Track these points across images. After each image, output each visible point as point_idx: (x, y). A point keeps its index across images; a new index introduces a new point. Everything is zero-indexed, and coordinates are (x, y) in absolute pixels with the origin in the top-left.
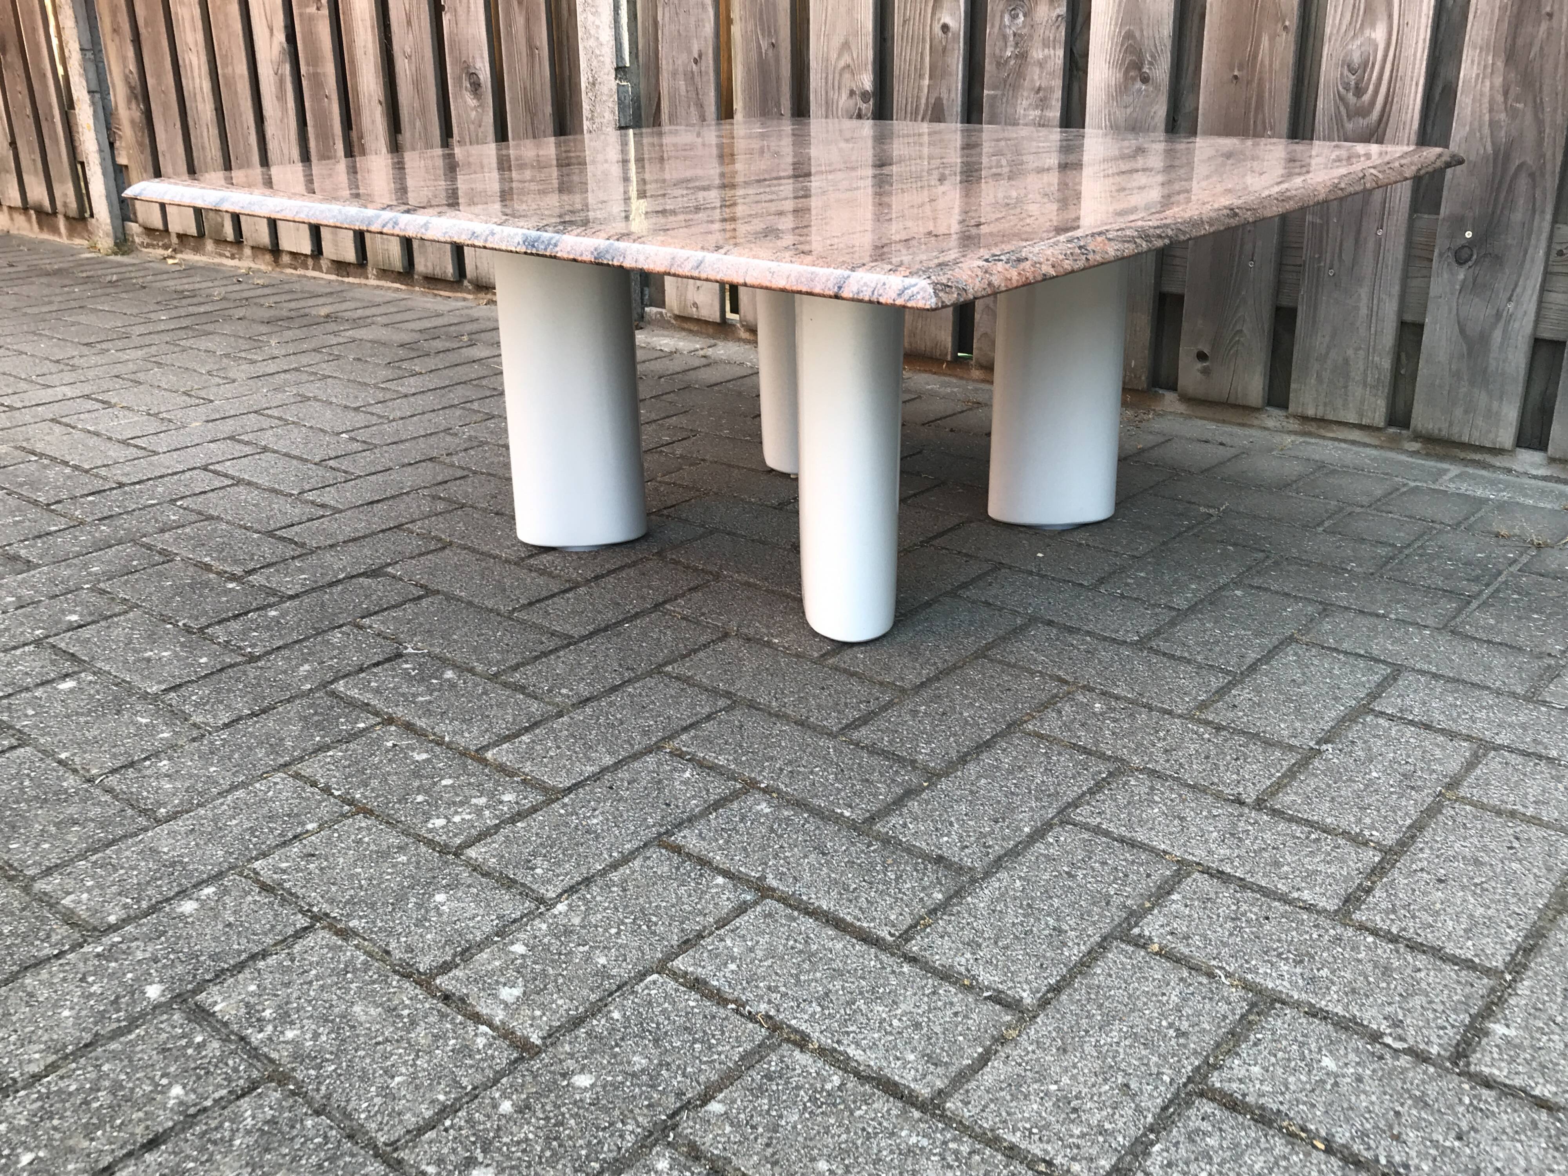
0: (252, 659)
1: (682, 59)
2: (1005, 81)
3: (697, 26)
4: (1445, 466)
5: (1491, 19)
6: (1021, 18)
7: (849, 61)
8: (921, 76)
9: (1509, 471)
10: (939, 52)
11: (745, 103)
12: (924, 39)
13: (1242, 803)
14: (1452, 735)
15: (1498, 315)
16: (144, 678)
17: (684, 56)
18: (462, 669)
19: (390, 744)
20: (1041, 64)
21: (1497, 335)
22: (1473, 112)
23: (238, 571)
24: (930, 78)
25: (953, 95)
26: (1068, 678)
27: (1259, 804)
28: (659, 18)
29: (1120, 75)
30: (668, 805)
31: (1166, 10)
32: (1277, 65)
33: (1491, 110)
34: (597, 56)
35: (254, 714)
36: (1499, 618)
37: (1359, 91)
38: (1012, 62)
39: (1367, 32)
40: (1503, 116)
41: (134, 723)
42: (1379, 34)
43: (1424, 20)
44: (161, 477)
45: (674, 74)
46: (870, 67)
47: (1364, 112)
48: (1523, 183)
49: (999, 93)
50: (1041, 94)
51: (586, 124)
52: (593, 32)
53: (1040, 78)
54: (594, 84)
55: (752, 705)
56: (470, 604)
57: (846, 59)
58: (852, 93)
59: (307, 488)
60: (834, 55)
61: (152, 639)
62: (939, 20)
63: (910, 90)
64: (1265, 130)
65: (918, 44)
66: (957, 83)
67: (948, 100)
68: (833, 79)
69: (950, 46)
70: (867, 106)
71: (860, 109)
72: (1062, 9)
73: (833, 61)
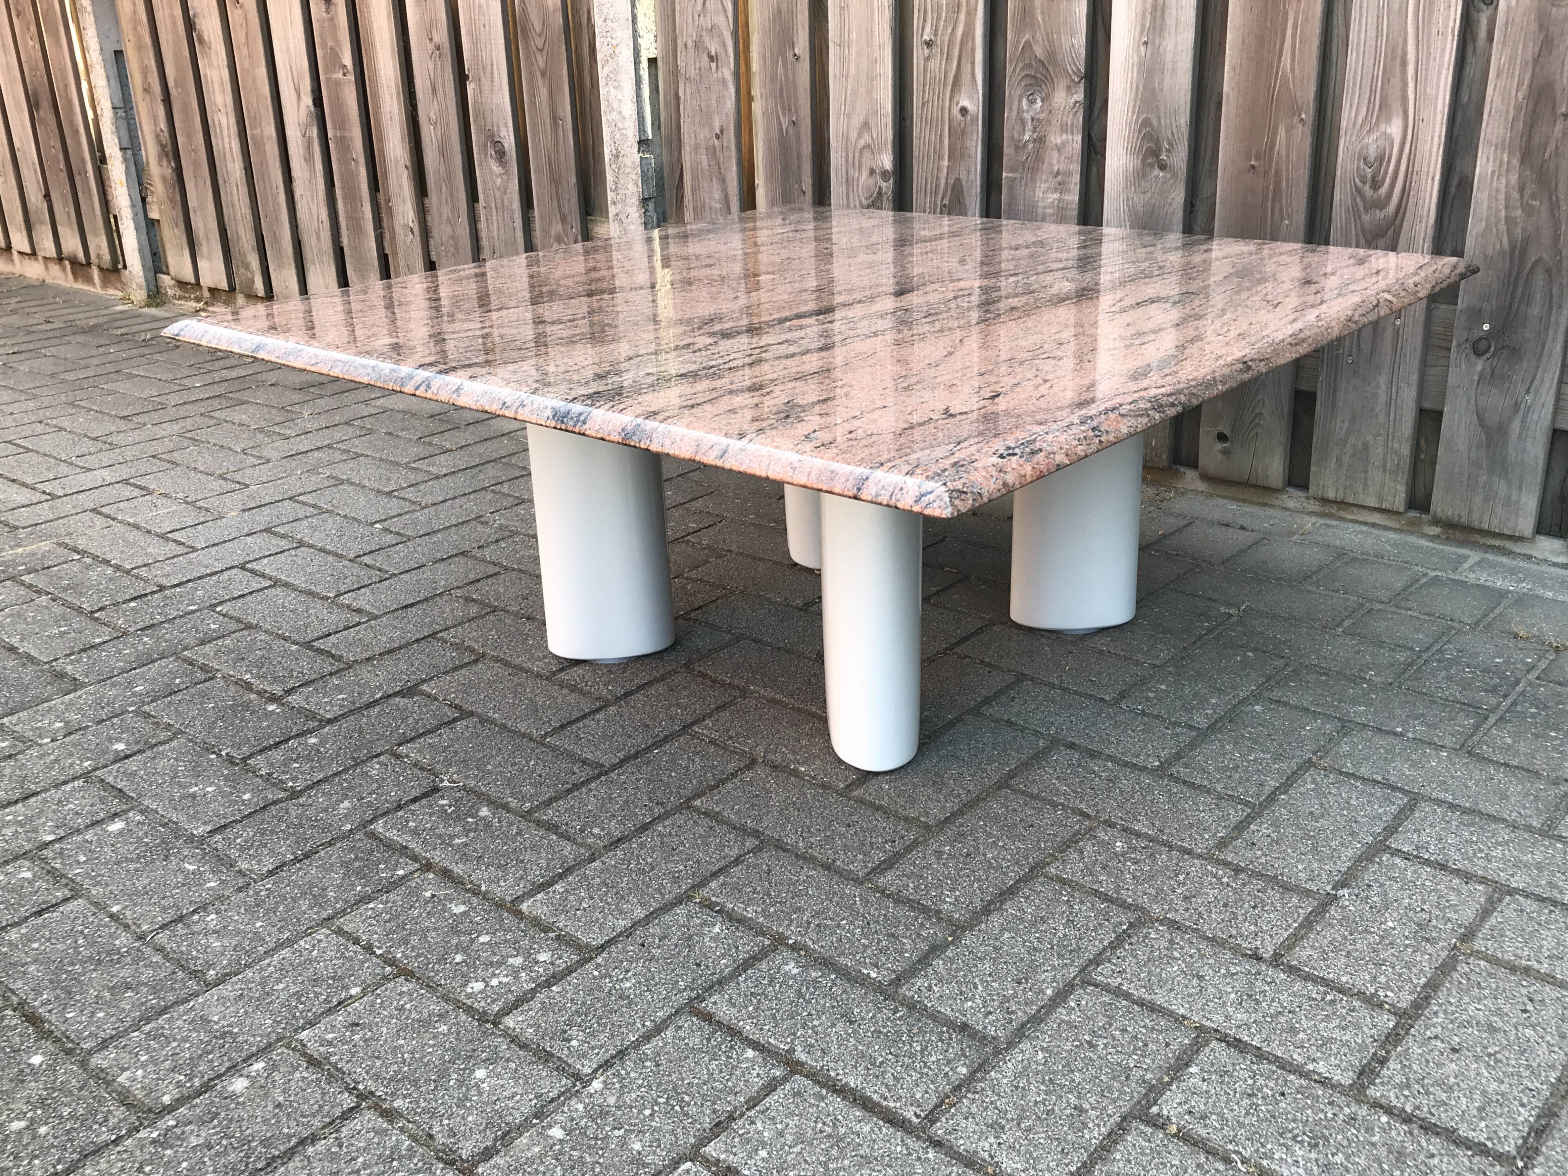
0: (294, 794)
1: (704, 134)
2: (1024, 164)
3: (718, 102)
4: (1465, 551)
5: (1506, 119)
6: (1039, 103)
7: (869, 141)
8: (941, 157)
9: (1529, 557)
10: (958, 134)
11: (766, 178)
12: (942, 121)
13: (1259, 959)
14: (1467, 877)
15: (1517, 406)
16: (191, 818)
17: (707, 131)
18: (498, 805)
19: (428, 894)
20: (1059, 149)
21: (1516, 425)
22: (1490, 208)
23: (277, 690)
24: (950, 159)
25: (972, 176)
26: (1089, 811)
27: (1276, 960)
28: (681, 94)
29: (1138, 161)
30: (698, 965)
31: (1182, 100)
32: (1294, 156)
33: (1507, 207)
34: (619, 129)
35: (297, 860)
36: (1516, 736)
37: (1376, 184)
38: (1031, 146)
39: (1383, 127)
40: (1519, 212)
41: (181, 870)
42: (1395, 129)
43: (1439, 117)
44: (200, 578)
45: (696, 148)
46: (890, 146)
47: (1381, 204)
48: (1540, 280)
49: (1018, 175)
50: (1059, 178)
51: (610, 196)
52: (615, 105)
53: (1058, 162)
54: (617, 157)
55: (780, 846)
56: (503, 727)
57: (866, 139)
58: (872, 172)
59: (342, 590)
60: (854, 135)
61: (197, 772)
62: (958, 103)
63: (930, 170)
64: (1282, 219)
65: (937, 125)
66: (976, 165)
67: (967, 181)
68: (854, 158)
69: (968, 129)
70: (887, 185)
71: (880, 187)
72: (1080, 96)
73: (853, 140)
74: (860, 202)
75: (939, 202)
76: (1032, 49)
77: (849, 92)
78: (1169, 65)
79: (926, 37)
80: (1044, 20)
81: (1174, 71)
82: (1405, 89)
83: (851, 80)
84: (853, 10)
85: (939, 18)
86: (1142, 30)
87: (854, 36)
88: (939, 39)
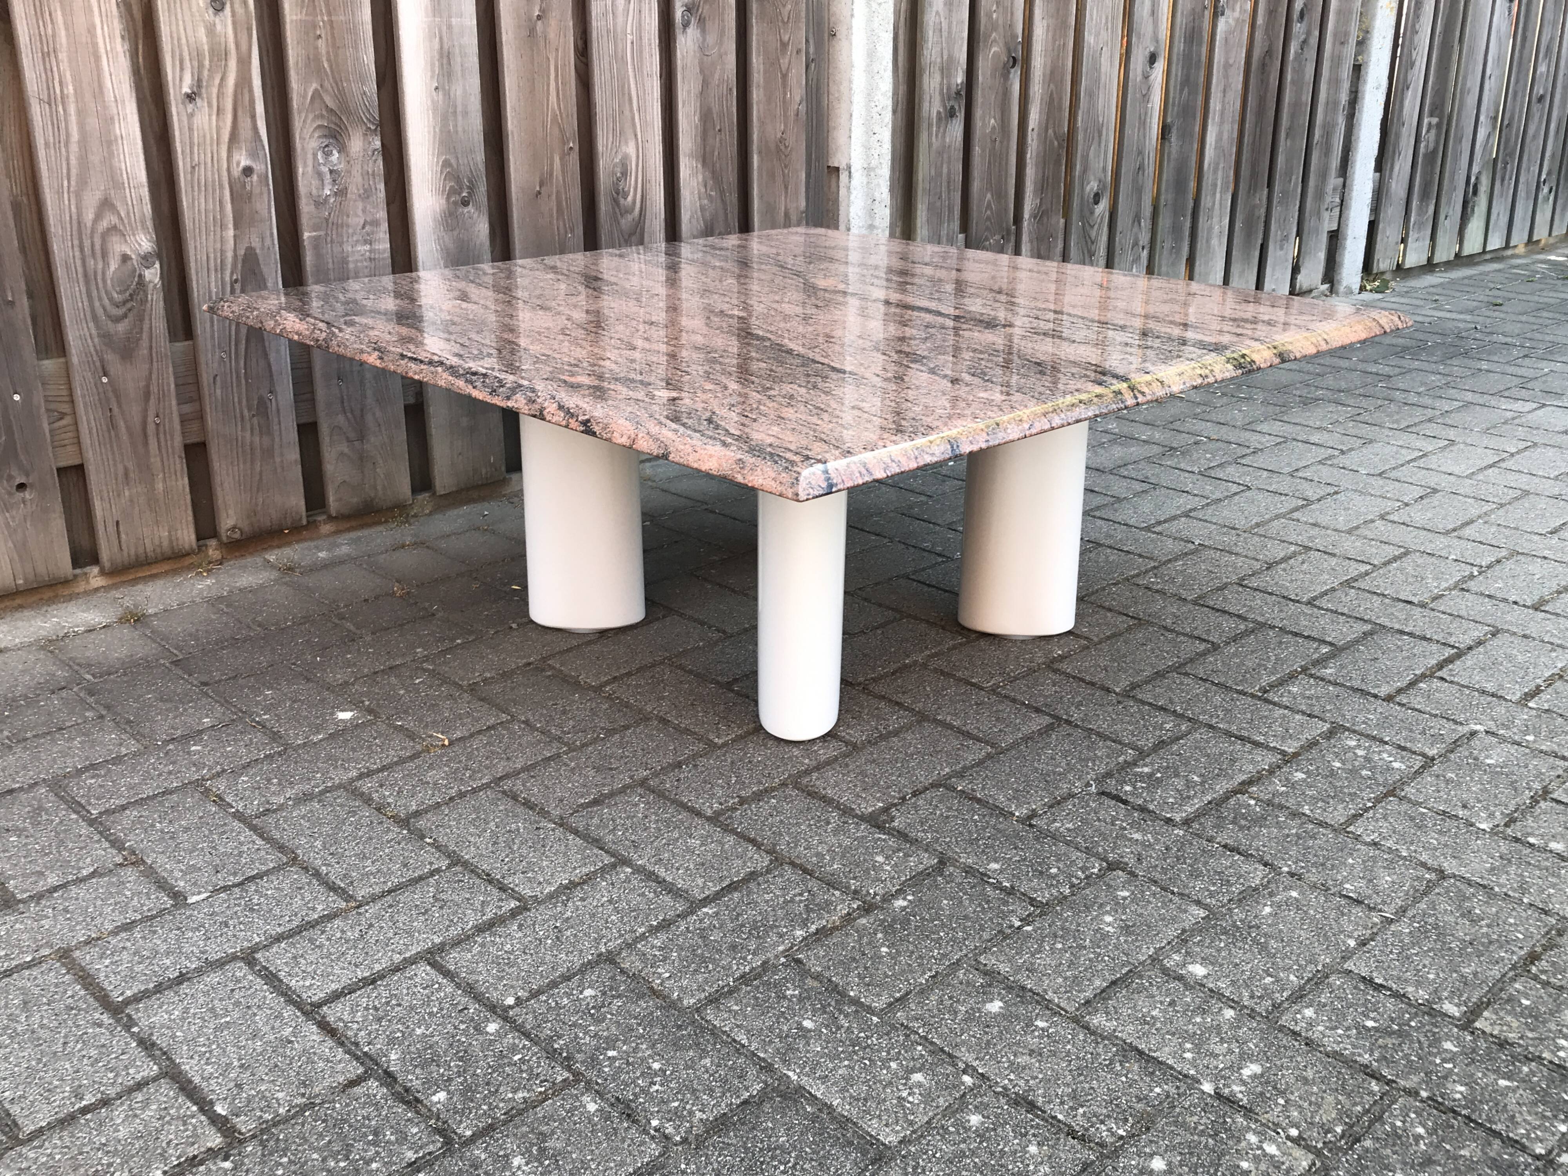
2: (327, 220)
5: (691, 134)
6: (336, 154)
7: (114, 220)
8: (223, 227)
10: (244, 198)
12: (221, 186)
20: (363, 199)
22: (690, 203)
24: (236, 227)
25: (268, 242)
29: (443, 202)
31: (476, 139)
32: (568, 180)
33: (700, 199)
37: (626, 194)
38: (332, 200)
39: (624, 148)
40: (707, 201)
42: (631, 150)
43: (657, 138)
46: (150, 224)
47: (630, 210)
49: (322, 233)
50: (367, 229)
53: (364, 211)
57: (109, 219)
58: (125, 259)
60: (89, 216)
62: (238, 164)
63: (211, 244)
64: (566, 232)
65: (214, 190)
66: (271, 229)
67: (262, 248)
68: (93, 245)
69: (257, 191)
70: (152, 270)
71: (140, 276)
72: (378, 143)
73: (89, 224)
74: (111, 299)
75: (228, 279)
76: (322, 99)
77: (73, 162)
78: (460, 108)
79: (186, 89)
80: (331, 67)
81: (466, 113)
82: (633, 119)
83: (74, 148)
84: (63, 56)
85: (201, 66)
86: (432, 77)
87: (70, 89)
88: (203, 91)
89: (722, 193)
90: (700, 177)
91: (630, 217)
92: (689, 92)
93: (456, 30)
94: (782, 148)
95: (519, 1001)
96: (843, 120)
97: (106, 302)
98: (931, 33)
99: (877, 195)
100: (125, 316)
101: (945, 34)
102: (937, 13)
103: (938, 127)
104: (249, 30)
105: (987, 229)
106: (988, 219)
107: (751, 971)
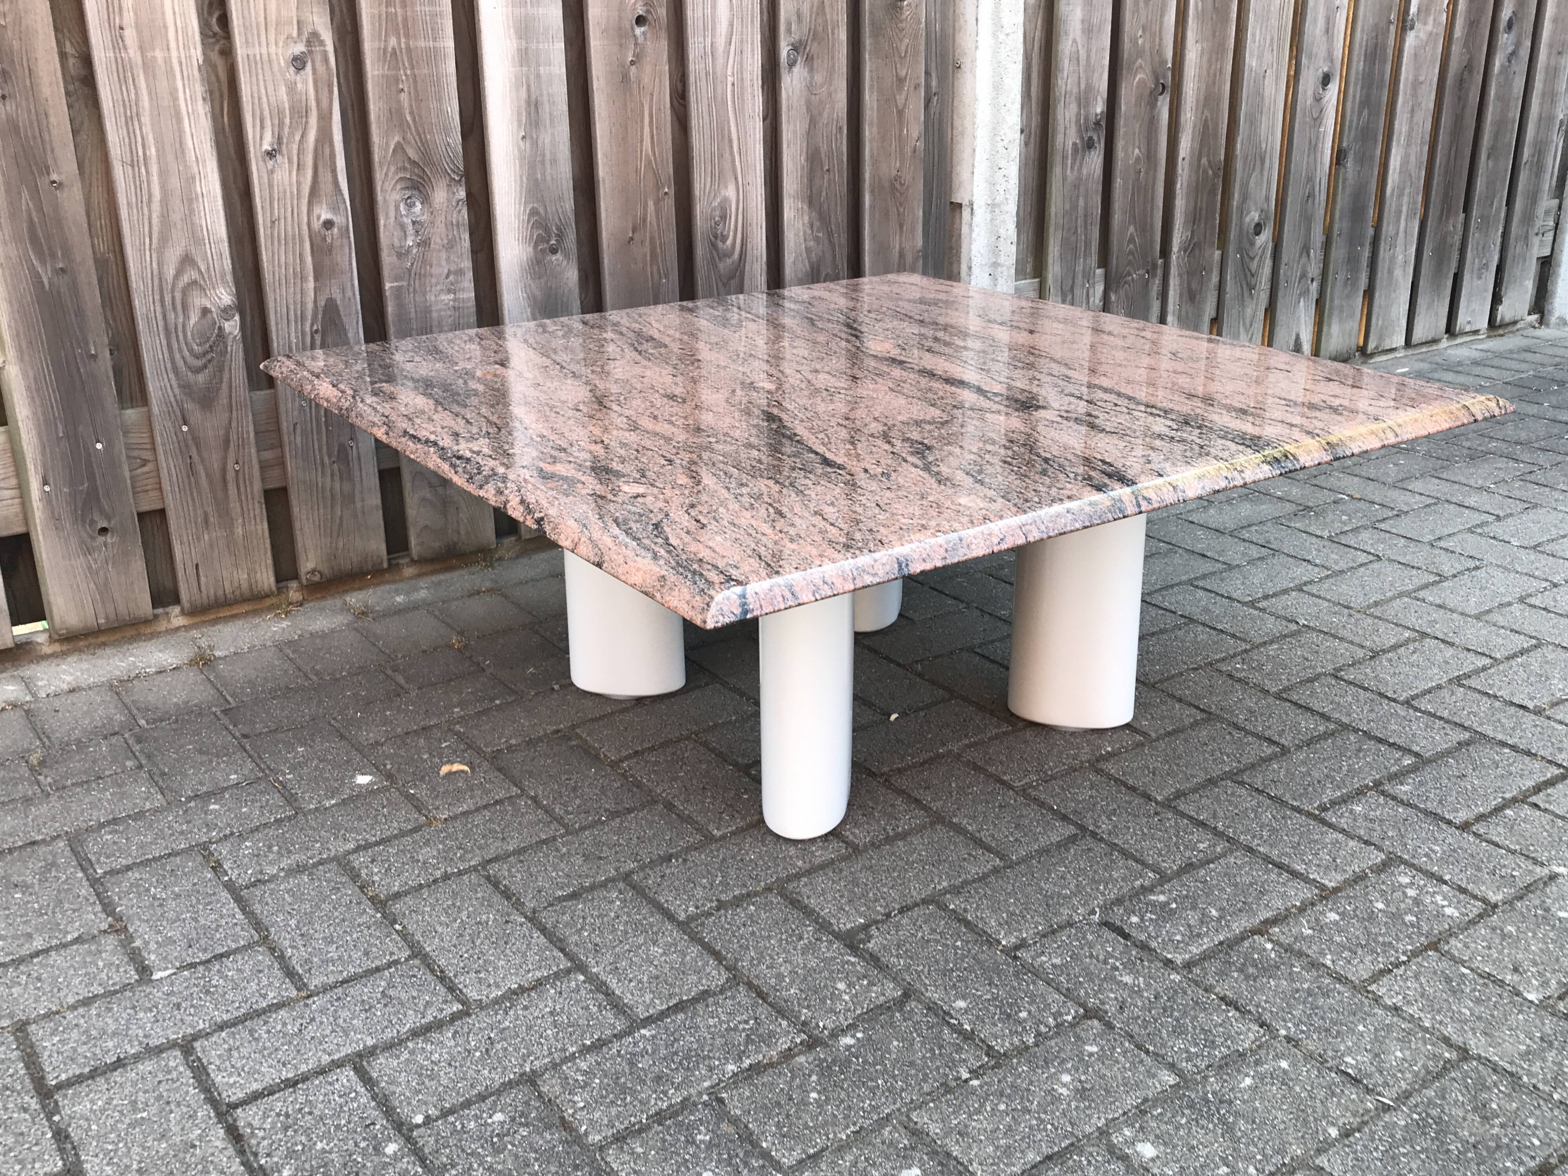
2: (410, 271)
6: (419, 206)
7: (194, 275)
8: (303, 279)
10: (323, 250)
11: (20, 351)
12: (301, 240)
20: (447, 249)
22: (796, 243)
24: (316, 279)
25: (349, 294)
29: (530, 249)
31: (565, 186)
32: (663, 225)
33: (806, 240)
37: (724, 239)
38: (415, 251)
39: (723, 192)
40: (812, 243)
42: (731, 193)
43: (759, 180)
46: (229, 278)
47: (728, 255)
49: (405, 283)
50: (451, 278)
53: (448, 260)
57: (190, 275)
58: (205, 312)
60: (170, 272)
62: (319, 218)
63: (291, 296)
64: (660, 278)
65: (294, 244)
66: (352, 280)
67: (343, 300)
68: (173, 298)
69: (337, 243)
70: (232, 323)
71: (220, 328)
72: (462, 194)
73: (170, 279)
74: (191, 351)
75: (308, 329)
76: (404, 152)
77: (155, 220)
78: (548, 156)
79: (266, 147)
80: (414, 120)
81: (554, 161)
82: (733, 161)
83: (156, 206)
84: (146, 119)
85: (281, 124)
86: (519, 126)
87: (152, 151)
88: (284, 147)
89: (830, 234)
90: (806, 218)
91: (729, 261)
92: (795, 132)
93: (544, 79)
94: (898, 186)
95: (428, 1120)
96: (966, 155)
97: (186, 353)
98: (1066, 62)
99: (1002, 232)
100: (205, 366)
101: (1083, 62)
102: (1075, 41)
103: (1074, 160)
104: (330, 87)
105: (1129, 263)
106: (1131, 253)
107: (668, 1108)
